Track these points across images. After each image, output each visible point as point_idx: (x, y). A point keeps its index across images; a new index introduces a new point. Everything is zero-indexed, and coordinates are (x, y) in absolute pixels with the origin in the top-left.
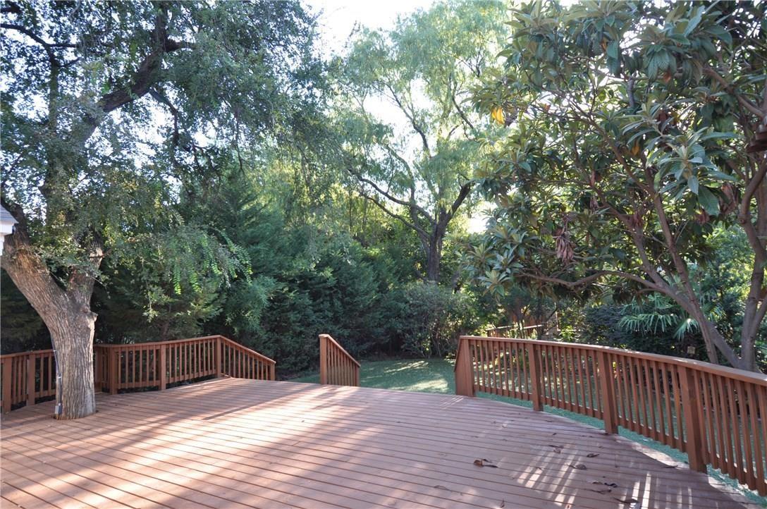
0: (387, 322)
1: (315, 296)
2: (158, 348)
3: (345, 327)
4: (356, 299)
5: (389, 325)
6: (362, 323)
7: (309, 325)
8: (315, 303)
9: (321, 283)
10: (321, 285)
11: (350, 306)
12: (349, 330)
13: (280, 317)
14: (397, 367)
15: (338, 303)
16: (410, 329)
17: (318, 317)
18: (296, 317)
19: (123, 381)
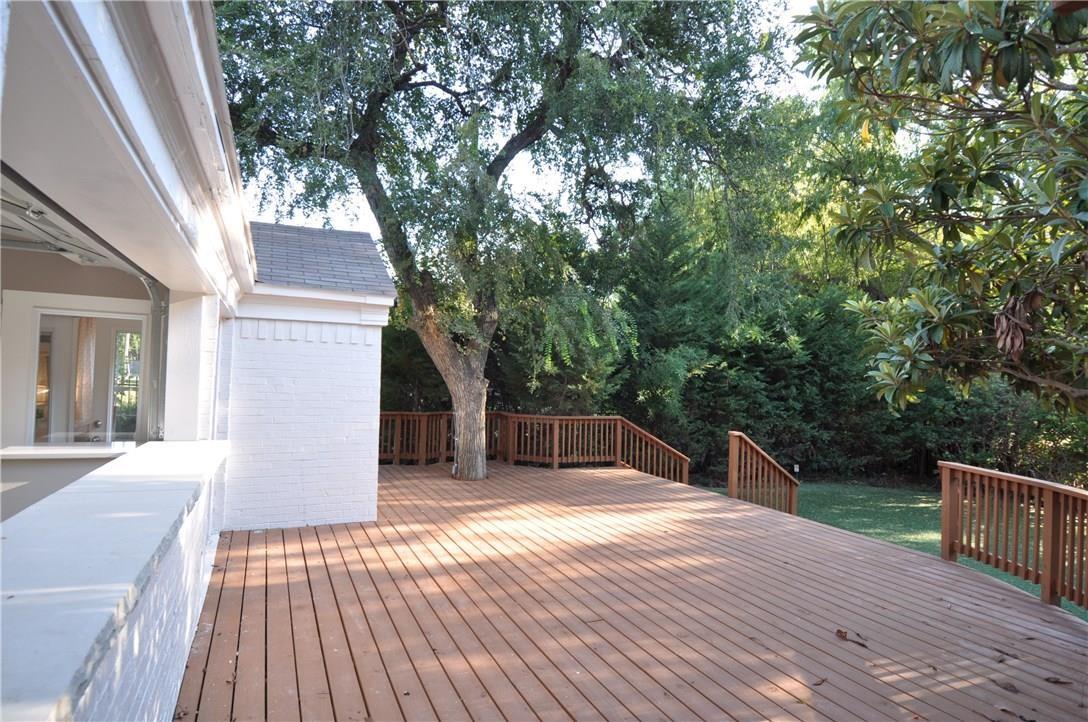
0: (907, 428)
1: (774, 376)
2: (551, 422)
3: (826, 427)
4: (844, 386)
5: (910, 433)
6: (857, 424)
7: (760, 418)
8: (772, 387)
9: (785, 358)
10: (782, 362)
11: (834, 396)
12: (833, 433)
13: (716, 402)
14: (915, 501)
15: (812, 391)
16: (954, 445)
17: (778, 408)
18: (739, 405)
19: (519, 452)
